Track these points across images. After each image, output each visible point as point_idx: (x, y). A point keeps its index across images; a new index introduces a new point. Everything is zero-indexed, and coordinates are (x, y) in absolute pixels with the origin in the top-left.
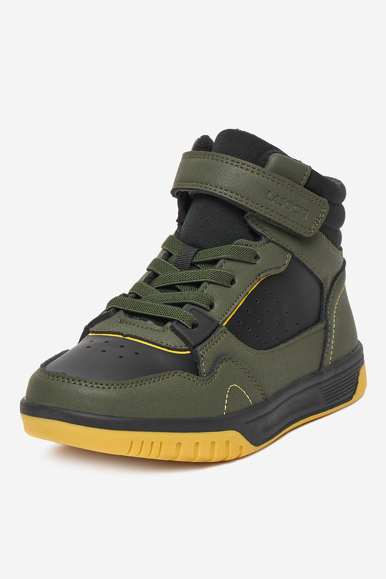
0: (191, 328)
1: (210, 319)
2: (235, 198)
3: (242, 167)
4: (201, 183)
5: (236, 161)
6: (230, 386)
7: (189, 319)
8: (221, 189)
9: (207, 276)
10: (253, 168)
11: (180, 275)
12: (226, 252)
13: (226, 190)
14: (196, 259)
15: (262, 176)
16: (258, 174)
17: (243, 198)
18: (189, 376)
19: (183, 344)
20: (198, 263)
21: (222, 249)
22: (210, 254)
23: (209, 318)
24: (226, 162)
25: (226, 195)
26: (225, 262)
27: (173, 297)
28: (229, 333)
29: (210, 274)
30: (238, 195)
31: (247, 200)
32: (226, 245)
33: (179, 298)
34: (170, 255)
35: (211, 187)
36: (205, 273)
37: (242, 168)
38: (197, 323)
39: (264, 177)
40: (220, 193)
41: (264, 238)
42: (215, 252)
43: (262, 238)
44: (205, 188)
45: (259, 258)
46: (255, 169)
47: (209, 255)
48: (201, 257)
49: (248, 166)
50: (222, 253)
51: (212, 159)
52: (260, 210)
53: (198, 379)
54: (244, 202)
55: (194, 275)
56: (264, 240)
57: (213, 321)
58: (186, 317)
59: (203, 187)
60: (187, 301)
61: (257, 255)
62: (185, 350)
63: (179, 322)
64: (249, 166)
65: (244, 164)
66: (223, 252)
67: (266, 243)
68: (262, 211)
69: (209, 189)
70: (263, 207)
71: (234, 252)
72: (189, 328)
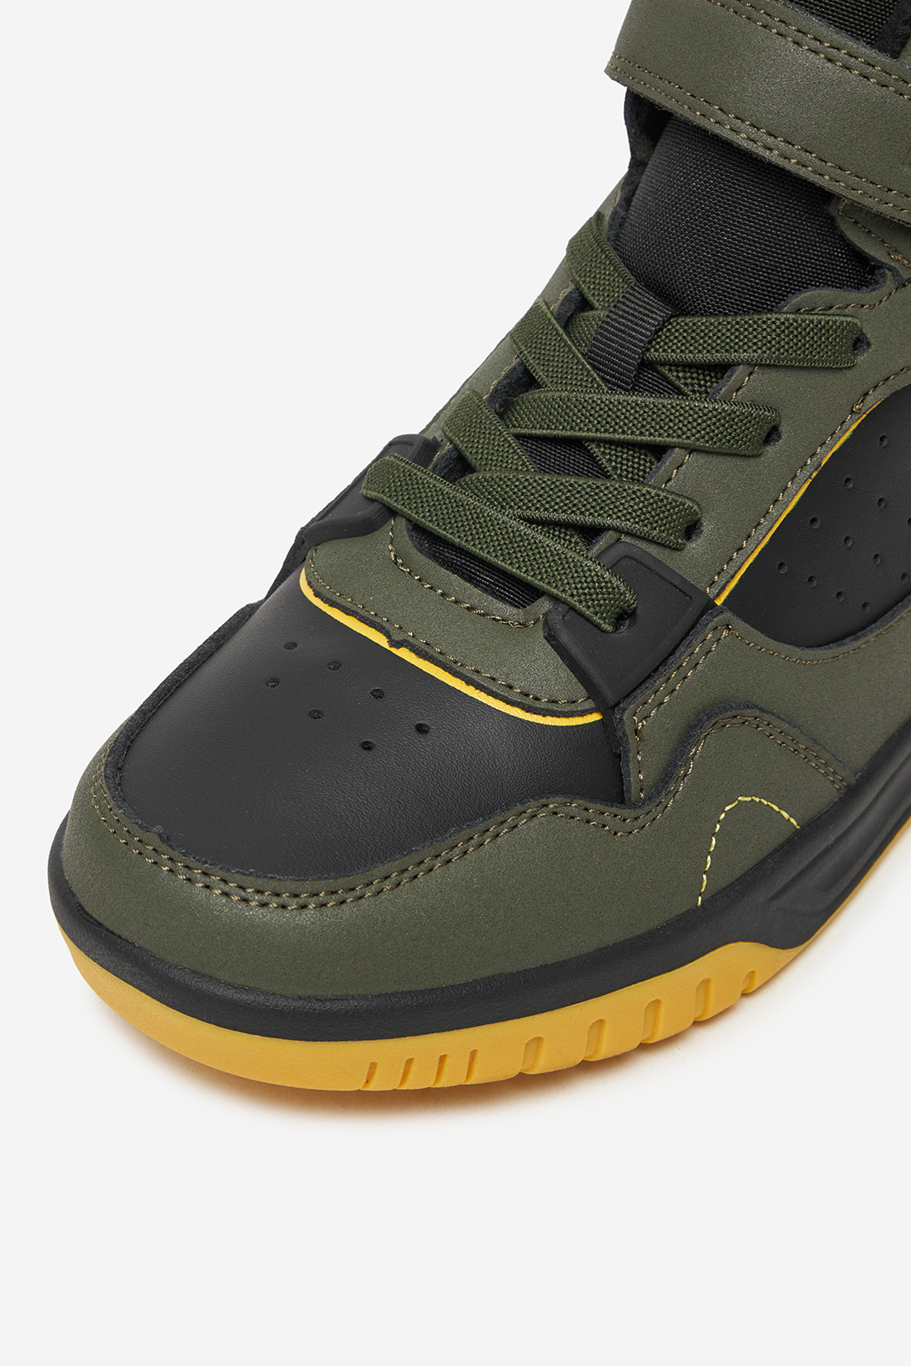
0: (609, 628)
1: (680, 590)
2: (798, 163)
3: (829, 56)
4: (692, 96)
5: (810, 34)
6: (728, 808)
7: (605, 600)
8: (755, 127)
9: (685, 429)
10: (869, 64)
11: (601, 409)
12: (755, 344)
13: (770, 135)
14: (656, 350)
15: (896, 92)
16: (883, 86)
17: (826, 162)
18: (586, 809)
19: (580, 692)
20: (663, 364)
21: (746, 330)
22: (705, 342)
23: (676, 587)
24: (778, 33)
25: (771, 150)
26: (751, 373)
27: (567, 498)
28: (741, 626)
29: (695, 424)
30: (811, 153)
31: (840, 168)
32: (759, 313)
33: (584, 506)
34: (584, 304)
35: (722, 116)
36: (681, 415)
37: (830, 60)
38: (635, 608)
39: (901, 94)
40: (752, 143)
41: (889, 273)
42: (718, 338)
43: (883, 275)
44: (701, 115)
45: (869, 344)
46: (873, 66)
47: (700, 345)
48: (674, 347)
49: (851, 56)
50: (741, 343)
51: (736, 12)
52: (881, 200)
53: (615, 816)
54: (827, 177)
55: (644, 419)
56: (890, 283)
57: (690, 597)
58: (597, 594)
59: (698, 113)
60: (609, 521)
61: (863, 334)
62: (582, 713)
63: (572, 608)
64: (856, 55)
65: (838, 49)
66: (746, 340)
67: (897, 289)
68: (887, 204)
69: (717, 122)
70: (892, 191)
71: (782, 343)
72: (604, 631)
